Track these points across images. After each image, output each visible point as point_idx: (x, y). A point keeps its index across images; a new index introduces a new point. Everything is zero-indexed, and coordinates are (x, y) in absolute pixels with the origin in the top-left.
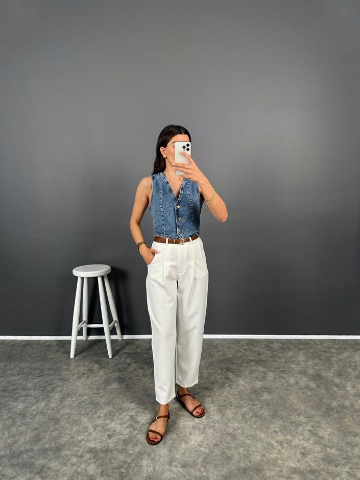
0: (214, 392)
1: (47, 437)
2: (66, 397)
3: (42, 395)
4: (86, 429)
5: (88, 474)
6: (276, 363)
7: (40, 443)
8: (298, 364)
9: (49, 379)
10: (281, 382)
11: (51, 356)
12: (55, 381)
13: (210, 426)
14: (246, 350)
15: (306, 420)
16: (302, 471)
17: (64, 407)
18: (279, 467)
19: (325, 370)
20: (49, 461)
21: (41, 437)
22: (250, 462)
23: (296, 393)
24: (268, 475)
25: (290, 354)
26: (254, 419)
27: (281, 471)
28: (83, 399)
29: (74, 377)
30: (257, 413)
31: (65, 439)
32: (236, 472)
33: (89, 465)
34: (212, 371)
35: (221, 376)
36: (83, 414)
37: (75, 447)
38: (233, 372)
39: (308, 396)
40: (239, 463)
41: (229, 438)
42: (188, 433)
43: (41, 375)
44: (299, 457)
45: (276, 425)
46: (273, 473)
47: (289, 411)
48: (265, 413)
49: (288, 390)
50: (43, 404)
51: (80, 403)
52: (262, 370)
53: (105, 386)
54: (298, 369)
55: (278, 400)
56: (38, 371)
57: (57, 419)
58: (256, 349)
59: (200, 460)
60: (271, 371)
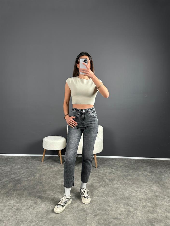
0: (107, 175)
1: (38, 188)
2: (42, 175)
4: (54, 186)
6: (133, 167)
7: (36, 189)
11: (30, 162)
12: (35, 170)
13: (107, 186)
14: (119, 162)
15: (146, 185)
16: (145, 199)
17: (42, 179)
18: (137, 197)
19: (155, 170)
20: (42, 194)
21: (35, 187)
22: (125, 196)
23: (143, 177)
24: (132, 200)
25: (139, 164)
26: (125, 184)
27: (137, 199)
28: (50, 176)
30: (126, 182)
31: (46, 188)
32: (119, 199)
33: (59, 196)
34: (105, 168)
35: (109, 170)
36: (52, 181)
37: (51, 190)
38: (114, 169)
39: (147, 178)
40: (120, 196)
41: (115, 189)
42: (98, 187)
44: (144, 195)
45: (135, 186)
46: (134, 199)
47: (139, 182)
48: (130, 182)
50: (32, 178)
51: (49, 177)
53: (59, 172)
55: (135, 178)
56: (26, 167)
57: (40, 182)
58: (124, 162)
59: (104, 195)
60: (131, 169)
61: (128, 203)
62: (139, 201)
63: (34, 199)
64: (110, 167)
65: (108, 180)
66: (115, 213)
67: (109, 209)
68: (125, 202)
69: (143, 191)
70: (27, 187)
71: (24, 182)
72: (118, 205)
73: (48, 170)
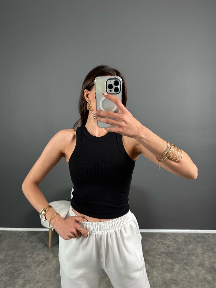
2: (26, 283)
3: (10, 281)
8: (197, 257)
9: (17, 266)
10: (185, 274)
11: (22, 245)
12: (21, 268)
29: (35, 265)
43: (12, 261)
49: (190, 282)
54: (198, 261)
56: (11, 258)
73: (40, 267)
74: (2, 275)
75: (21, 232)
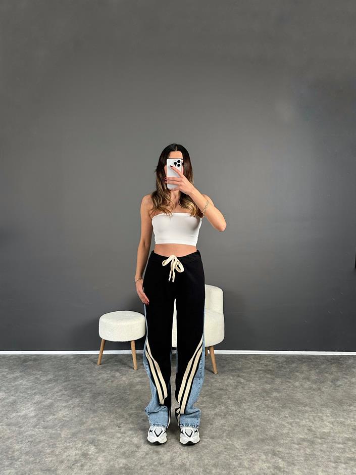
0: (229, 391)
1: (90, 421)
2: (97, 395)
3: (74, 394)
5: (133, 443)
6: (282, 372)
7: (85, 425)
9: (76, 383)
10: (287, 385)
12: (83, 385)
13: (230, 414)
14: (254, 362)
15: (311, 409)
16: (308, 441)
17: (97, 402)
18: (292, 437)
20: (98, 436)
22: (267, 435)
23: (302, 392)
24: (282, 443)
25: (293, 365)
27: (292, 440)
28: (113, 396)
29: (100, 382)
30: (269, 406)
31: (106, 423)
32: (256, 441)
33: (132, 438)
34: (225, 377)
35: (233, 381)
36: (117, 407)
38: (244, 378)
40: (257, 435)
41: (247, 422)
42: (211, 418)
43: (67, 380)
44: (307, 432)
45: (286, 413)
46: (287, 442)
47: (296, 404)
48: (276, 405)
50: (77, 400)
51: (110, 399)
52: (269, 377)
54: (302, 376)
55: (286, 397)
56: (64, 378)
57: (94, 410)
58: (263, 362)
59: (225, 434)
60: (278, 378)
61: (274, 451)
62: (297, 446)
63: (82, 446)
64: (234, 373)
65: (231, 402)
66: (248, 472)
67: (236, 464)
68: (268, 449)
69: (304, 422)
70: (68, 421)
71: (61, 410)
72: (254, 455)
73: (109, 383)
74: (61, 390)
75: (63, 356)
